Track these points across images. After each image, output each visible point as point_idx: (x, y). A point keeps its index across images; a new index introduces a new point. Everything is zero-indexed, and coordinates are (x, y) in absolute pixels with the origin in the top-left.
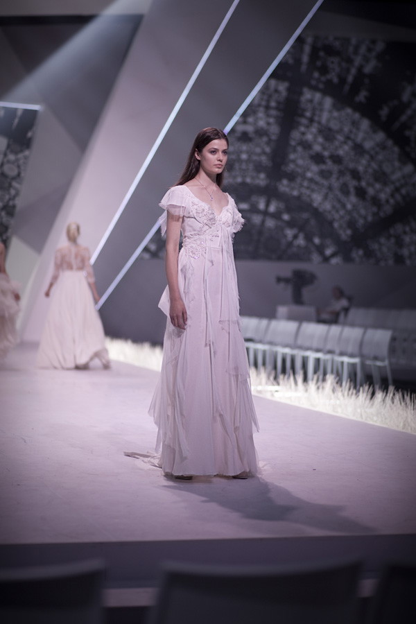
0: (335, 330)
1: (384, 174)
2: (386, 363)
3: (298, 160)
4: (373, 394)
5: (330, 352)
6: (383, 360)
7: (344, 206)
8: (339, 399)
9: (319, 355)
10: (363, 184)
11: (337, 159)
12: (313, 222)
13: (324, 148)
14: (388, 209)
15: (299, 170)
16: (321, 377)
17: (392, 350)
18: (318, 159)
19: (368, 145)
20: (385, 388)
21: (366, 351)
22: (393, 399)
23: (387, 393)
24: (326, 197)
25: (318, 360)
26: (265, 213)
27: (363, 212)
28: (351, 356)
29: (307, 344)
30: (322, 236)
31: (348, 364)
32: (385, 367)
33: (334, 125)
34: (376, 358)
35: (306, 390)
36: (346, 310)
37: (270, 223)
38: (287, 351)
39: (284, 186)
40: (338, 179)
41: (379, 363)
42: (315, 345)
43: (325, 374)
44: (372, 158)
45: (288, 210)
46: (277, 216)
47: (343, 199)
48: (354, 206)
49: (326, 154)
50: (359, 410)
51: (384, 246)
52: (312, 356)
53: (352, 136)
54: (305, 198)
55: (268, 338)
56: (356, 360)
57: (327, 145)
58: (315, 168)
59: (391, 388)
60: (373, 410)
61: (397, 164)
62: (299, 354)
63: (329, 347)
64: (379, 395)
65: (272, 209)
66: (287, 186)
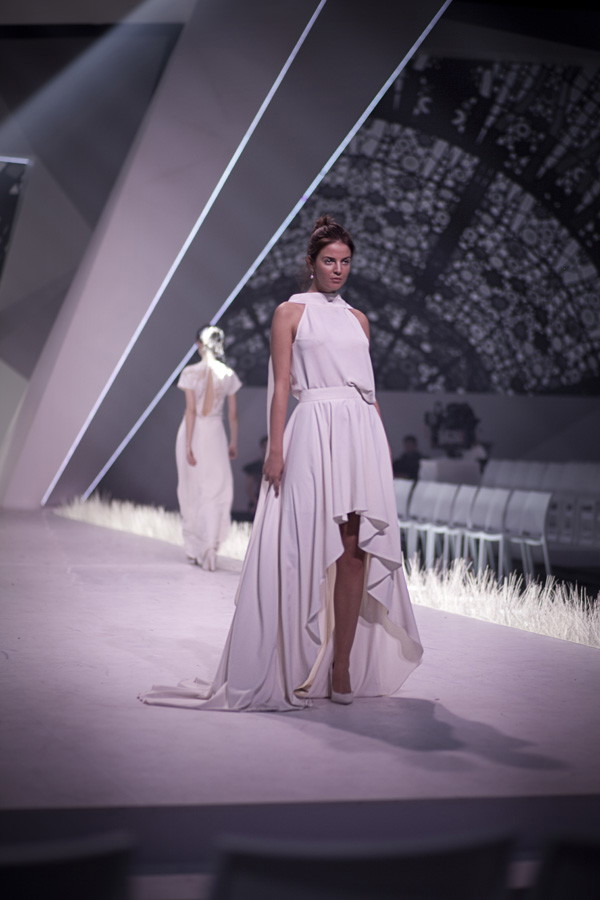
0: (467, 491)
2: (542, 541)
4: (523, 588)
5: (457, 525)
6: (536, 537)
8: (473, 596)
9: (443, 530)
11: (520, 286)
16: (445, 562)
17: (551, 523)
20: (541, 580)
21: (510, 525)
22: (552, 594)
23: (543, 586)
25: (440, 538)
28: (491, 531)
29: (425, 514)
31: (486, 541)
32: (540, 547)
33: (528, 237)
34: (526, 534)
35: (424, 582)
37: (402, 350)
39: (435, 303)
41: (531, 542)
42: (436, 516)
43: (451, 558)
50: (502, 612)
52: (432, 531)
56: (498, 537)
59: (550, 579)
60: (523, 612)
63: (456, 518)
64: (533, 589)
65: (409, 330)
66: (440, 304)
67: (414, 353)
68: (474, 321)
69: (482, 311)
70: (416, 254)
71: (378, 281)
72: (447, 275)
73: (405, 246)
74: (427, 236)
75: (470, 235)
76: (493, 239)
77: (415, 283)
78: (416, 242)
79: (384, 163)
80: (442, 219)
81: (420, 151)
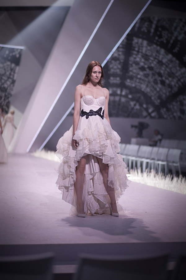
0: (155, 149)
1: (173, 73)
2: (178, 164)
3: (133, 70)
4: (172, 178)
5: (153, 159)
6: (177, 163)
7: (156, 89)
8: (157, 180)
9: (148, 161)
10: (164, 78)
11: (151, 68)
12: (142, 98)
13: (145, 64)
14: (176, 89)
15: (134, 75)
16: (149, 171)
17: (181, 159)
18: (142, 69)
19: (164, 61)
20: (178, 176)
21: (169, 159)
22: (181, 181)
23: (179, 178)
24: (147, 86)
25: (147, 163)
26: (121, 95)
27: (164, 91)
28: (163, 161)
29: (143, 155)
30: (147, 104)
31: (161, 165)
32: (178, 166)
33: (149, 53)
34: (173, 162)
35: (142, 176)
36: (160, 140)
37: (123, 100)
38: (134, 158)
39: (128, 82)
40: (152, 77)
41: (175, 165)
42: (146, 156)
43: (151, 169)
44: (167, 66)
45: (131, 93)
46: (126, 96)
47: (155, 86)
48: (160, 89)
49: (146, 66)
50: (166, 186)
51: (175, 106)
52: (145, 161)
53: (157, 58)
54: (138, 87)
55: (125, 152)
56: (165, 163)
57: (146, 62)
58: (141, 73)
59: (181, 176)
60: (172, 186)
61: (178, 68)
62: (139, 160)
63: (153, 157)
64: (175, 179)
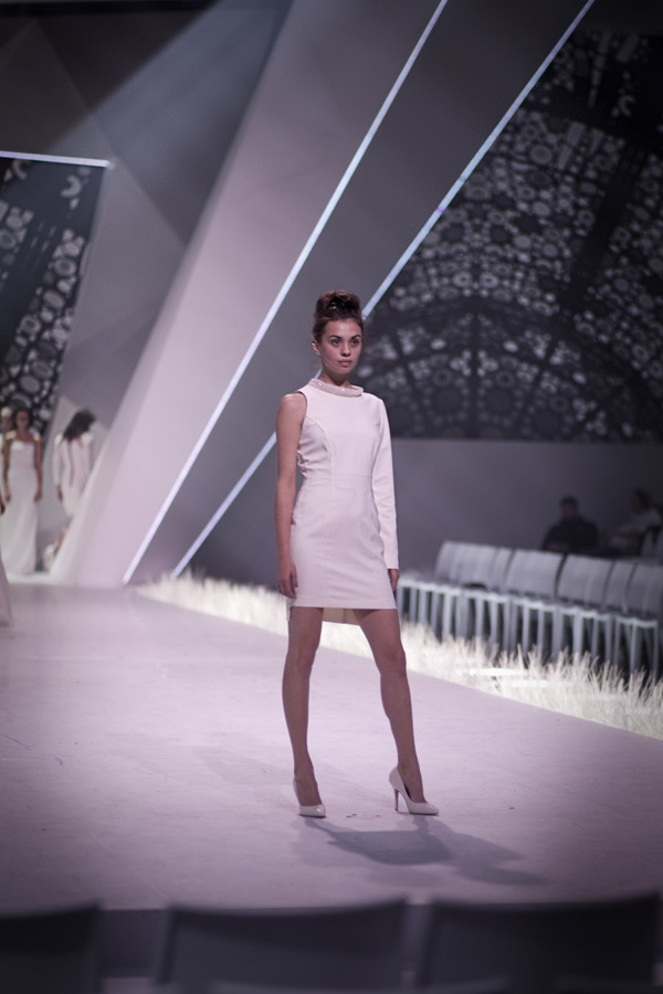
3: (618, 280)
5: (611, 609)
9: (592, 614)
12: (626, 394)
15: (618, 299)
24: (656, 355)
25: (588, 624)
26: (545, 364)
28: (648, 616)
29: (575, 595)
37: (550, 383)
38: (539, 606)
42: (587, 596)
45: (586, 366)
52: (579, 615)
54: (619, 350)
55: (510, 583)
56: (653, 624)
58: (647, 301)
62: (559, 612)
63: (610, 600)
65: (557, 359)
66: (592, 323)
67: (565, 386)
68: (635, 340)
69: (645, 327)
70: (558, 264)
71: (514, 303)
72: (597, 287)
73: (544, 257)
74: (568, 242)
75: (621, 235)
76: (651, 237)
77: (558, 300)
78: (556, 250)
79: (509, 158)
80: (586, 219)
81: (552, 139)
